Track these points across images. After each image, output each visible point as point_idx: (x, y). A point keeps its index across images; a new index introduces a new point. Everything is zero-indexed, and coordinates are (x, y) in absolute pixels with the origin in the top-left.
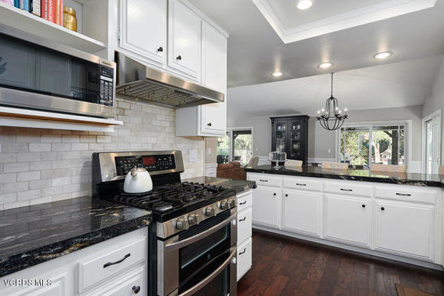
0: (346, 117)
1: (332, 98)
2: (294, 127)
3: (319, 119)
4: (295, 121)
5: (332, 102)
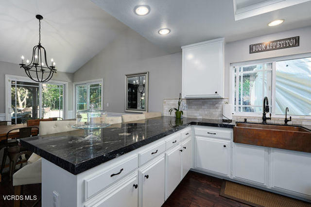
1: (40, 46)
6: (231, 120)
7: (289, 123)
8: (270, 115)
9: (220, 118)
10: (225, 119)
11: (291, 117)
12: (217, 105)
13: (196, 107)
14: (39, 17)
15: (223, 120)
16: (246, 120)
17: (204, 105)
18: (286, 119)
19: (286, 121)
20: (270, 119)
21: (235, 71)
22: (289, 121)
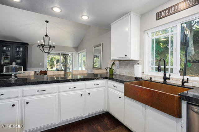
0: (54, 47)
1: (47, 35)
2: (18, 49)
3: (39, 45)
4: (18, 45)
5: (46, 38)
8: (170, 75)
11: (188, 79)
14: (47, 22)
18: (183, 80)
22: (186, 82)
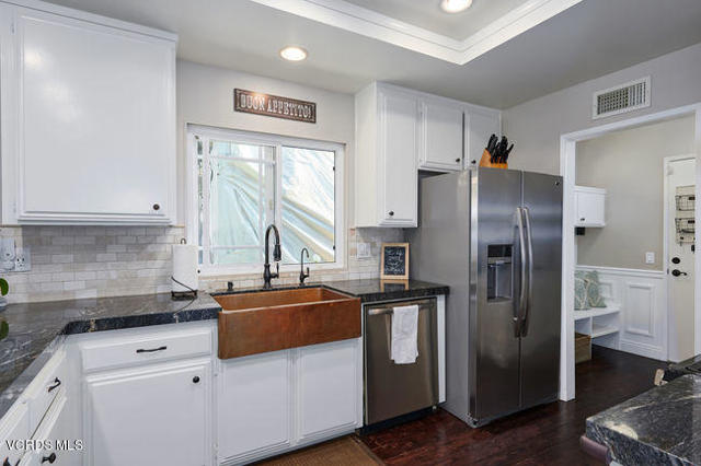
6: (195, 292)
7: (306, 281)
9: (161, 290)
10: (179, 289)
12: (150, 248)
13: (71, 257)
15: (173, 293)
16: (230, 284)
17: (105, 250)
19: (303, 277)
20: (277, 276)
21: (200, 149)
